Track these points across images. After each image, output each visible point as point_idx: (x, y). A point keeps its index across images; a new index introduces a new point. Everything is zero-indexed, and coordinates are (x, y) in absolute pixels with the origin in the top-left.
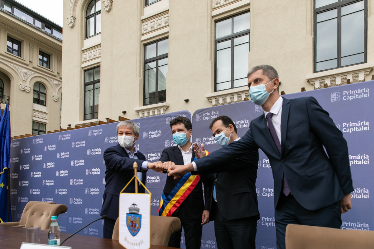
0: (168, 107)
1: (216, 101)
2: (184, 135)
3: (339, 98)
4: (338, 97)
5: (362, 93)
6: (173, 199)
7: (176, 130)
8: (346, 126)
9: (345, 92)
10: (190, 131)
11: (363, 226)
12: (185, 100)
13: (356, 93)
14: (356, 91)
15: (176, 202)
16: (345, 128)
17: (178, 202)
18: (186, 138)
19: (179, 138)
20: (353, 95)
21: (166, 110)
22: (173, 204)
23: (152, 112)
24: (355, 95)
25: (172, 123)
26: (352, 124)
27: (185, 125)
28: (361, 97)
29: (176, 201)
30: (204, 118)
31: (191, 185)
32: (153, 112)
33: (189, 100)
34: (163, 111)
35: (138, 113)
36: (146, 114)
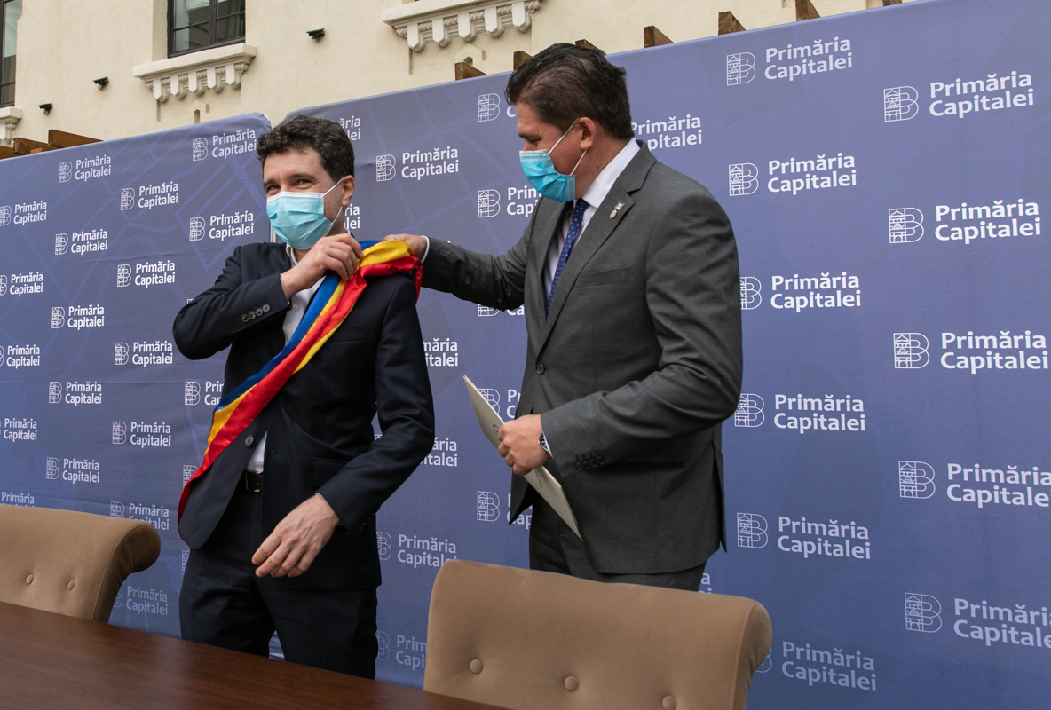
0: (253, 58)
1: (420, 31)
2: (318, 206)
3: (751, 72)
4: (747, 67)
5: (828, 55)
7: (282, 177)
8: (777, 172)
9: (772, 52)
10: (345, 182)
11: (848, 532)
12: (311, 33)
13: (809, 54)
14: (809, 48)
16: (777, 179)
18: (325, 215)
19: (293, 218)
20: (798, 61)
21: (245, 71)
23: (195, 80)
24: (804, 61)
25: (264, 147)
26: (798, 164)
27: (323, 156)
28: (825, 69)
32: (199, 78)
33: (327, 31)
34: (236, 75)
35: (147, 83)
36: (175, 88)
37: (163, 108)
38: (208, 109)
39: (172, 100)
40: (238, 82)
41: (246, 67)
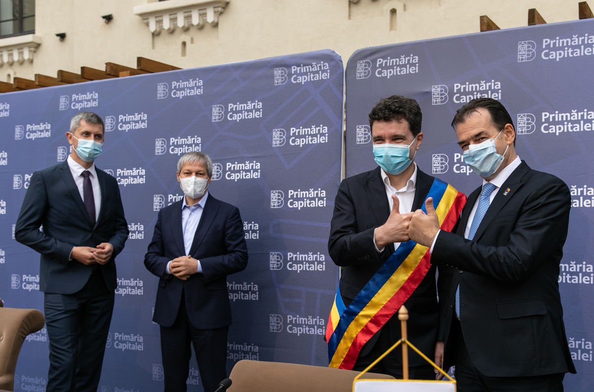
0: (227, 3)
2: (406, 153)
6: (362, 313)
7: (387, 135)
10: (419, 136)
15: (370, 321)
17: (375, 320)
18: (409, 158)
19: (392, 159)
21: (221, 13)
22: (361, 325)
23: (183, 18)
29: (370, 319)
30: (380, 73)
31: (410, 279)
32: (185, 17)
34: (214, 16)
35: (144, 19)
36: (166, 24)
37: (156, 39)
38: (192, 41)
39: (163, 34)
40: (216, 21)
41: (223, 10)
